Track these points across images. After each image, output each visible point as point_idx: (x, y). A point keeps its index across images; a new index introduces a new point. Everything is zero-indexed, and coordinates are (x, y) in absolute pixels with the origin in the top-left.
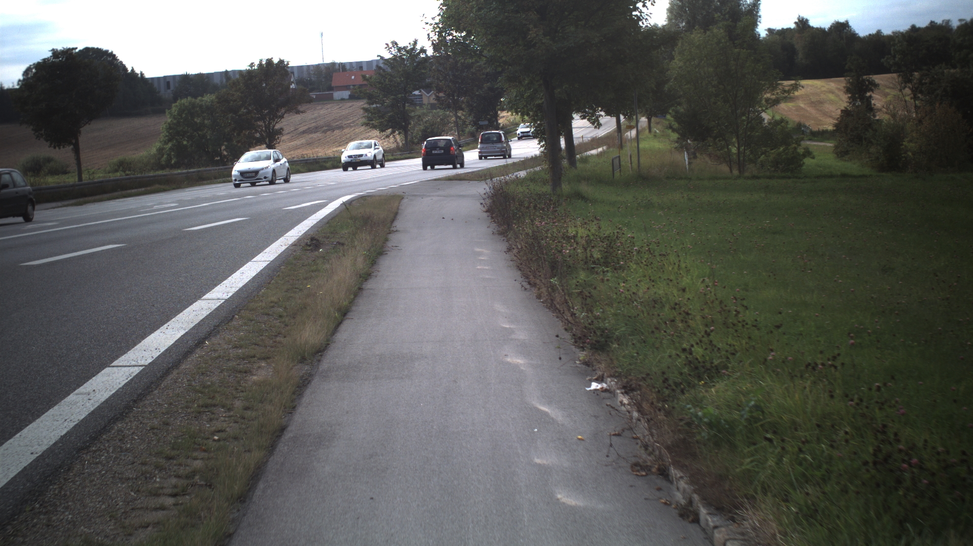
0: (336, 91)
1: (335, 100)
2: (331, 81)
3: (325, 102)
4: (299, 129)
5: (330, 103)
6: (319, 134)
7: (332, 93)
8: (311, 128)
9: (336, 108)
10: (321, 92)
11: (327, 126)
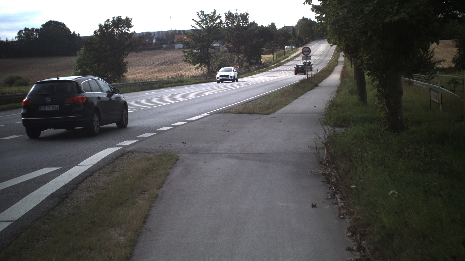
0: (176, 44)
1: (176, 49)
2: (174, 39)
4: (155, 63)
5: (173, 50)
6: (165, 66)
7: (174, 45)
8: (161, 63)
9: (176, 53)
10: (168, 45)
11: (170, 62)
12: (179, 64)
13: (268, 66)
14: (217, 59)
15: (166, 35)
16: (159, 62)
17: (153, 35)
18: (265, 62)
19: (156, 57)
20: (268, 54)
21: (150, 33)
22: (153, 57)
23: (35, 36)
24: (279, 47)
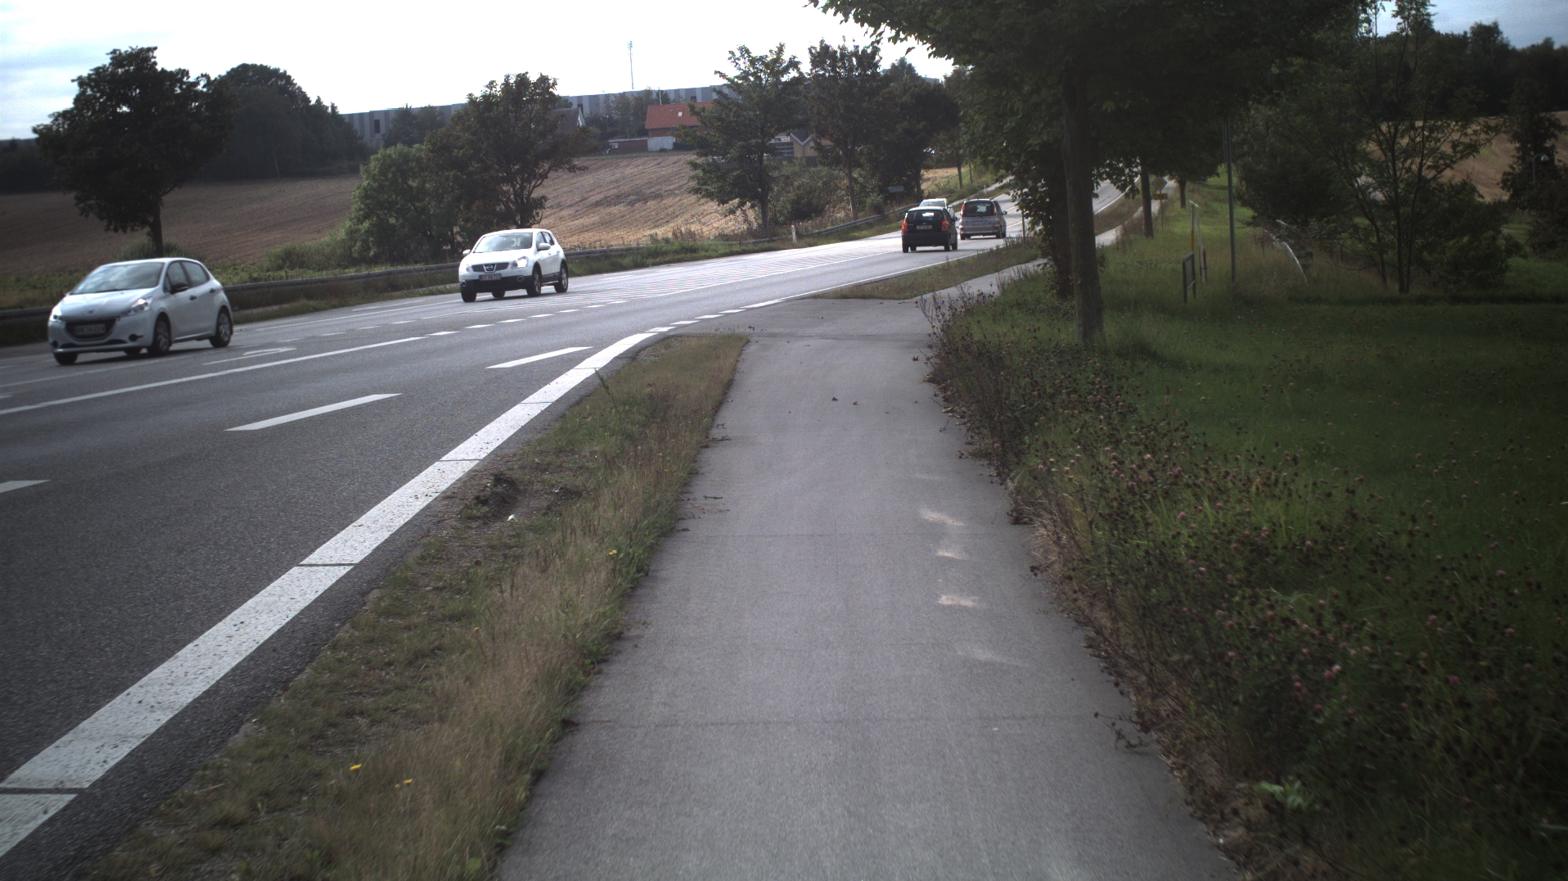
0: (653, 136)
2: (645, 120)
3: (634, 155)
4: (590, 199)
5: (643, 157)
6: (622, 207)
7: (646, 140)
8: (609, 197)
9: (652, 164)
10: (626, 138)
11: (637, 194)
14: (787, 185)
15: (617, 108)
16: (601, 196)
17: (575, 106)
18: (934, 192)
19: (588, 179)
20: (944, 167)
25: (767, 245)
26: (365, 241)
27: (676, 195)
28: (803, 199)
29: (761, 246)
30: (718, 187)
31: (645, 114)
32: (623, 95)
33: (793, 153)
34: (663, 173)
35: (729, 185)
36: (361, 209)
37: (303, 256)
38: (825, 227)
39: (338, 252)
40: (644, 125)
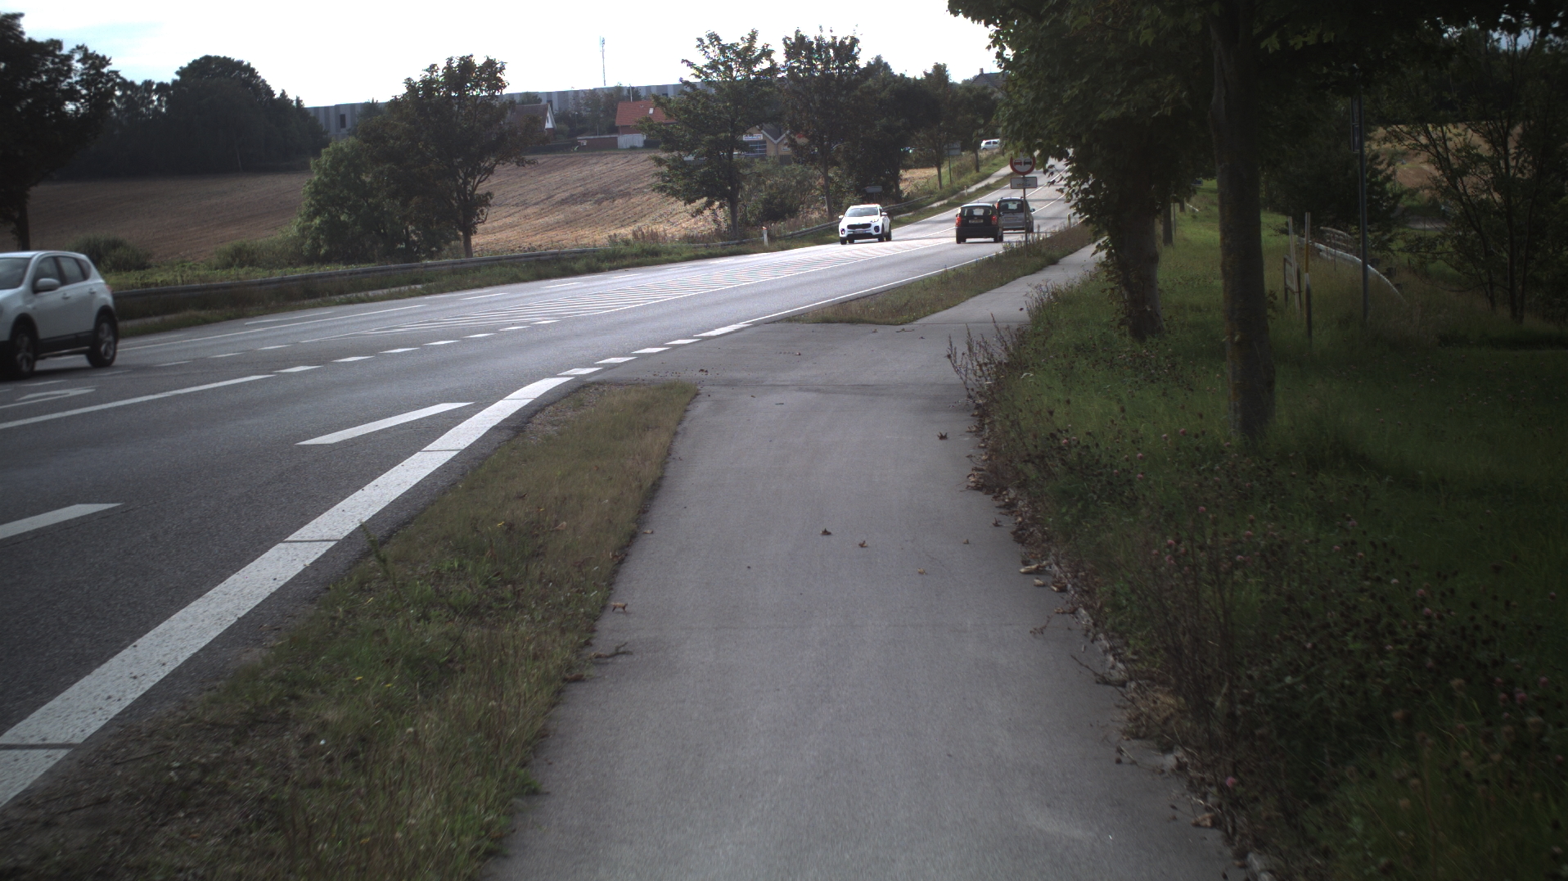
0: (624, 133)
1: (620, 150)
2: (615, 117)
3: (604, 152)
4: (556, 197)
5: (612, 152)
6: (588, 206)
7: (616, 138)
8: (574, 195)
9: (622, 162)
10: (596, 135)
11: (604, 192)
12: (632, 200)
13: (922, 206)
14: (759, 184)
15: (587, 104)
16: (567, 194)
17: (544, 102)
18: (912, 193)
19: (555, 177)
20: (923, 167)
21: (536, 96)
22: (547, 176)
23: (156, 107)
24: (958, 145)
25: (735, 248)
26: (315, 239)
27: (646, 194)
28: (776, 198)
29: (729, 249)
30: (685, 185)
31: (615, 110)
32: (593, 92)
33: (765, 151)
34: (633, 171)
35: (695, 183)
36: (311, 205)
37: (253, 253)
38: (799, 229)
39: (290, 249)
40: (614, 122)
